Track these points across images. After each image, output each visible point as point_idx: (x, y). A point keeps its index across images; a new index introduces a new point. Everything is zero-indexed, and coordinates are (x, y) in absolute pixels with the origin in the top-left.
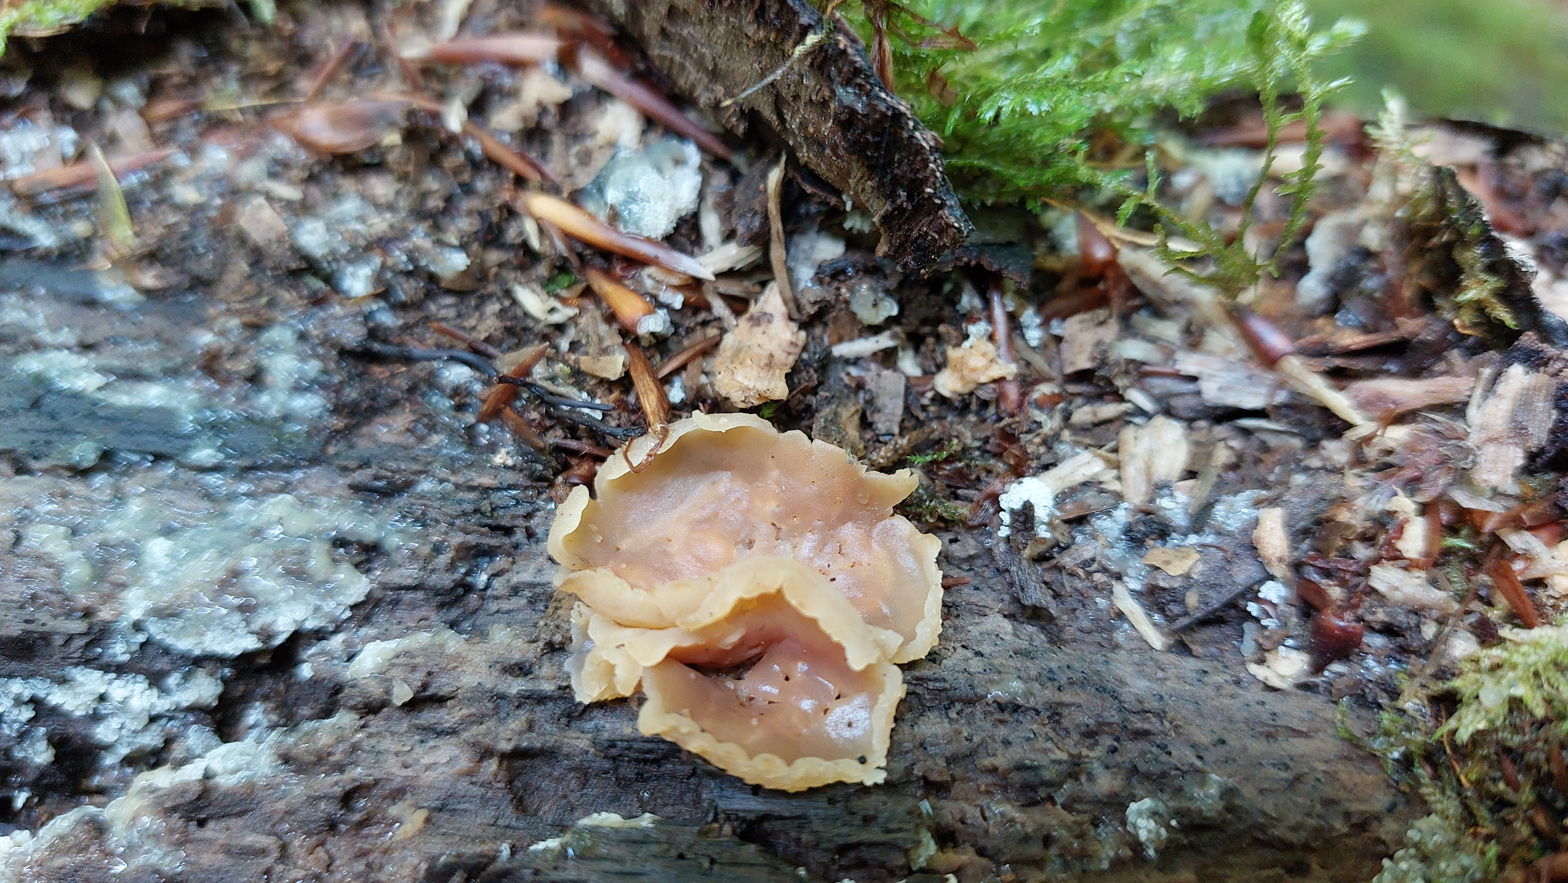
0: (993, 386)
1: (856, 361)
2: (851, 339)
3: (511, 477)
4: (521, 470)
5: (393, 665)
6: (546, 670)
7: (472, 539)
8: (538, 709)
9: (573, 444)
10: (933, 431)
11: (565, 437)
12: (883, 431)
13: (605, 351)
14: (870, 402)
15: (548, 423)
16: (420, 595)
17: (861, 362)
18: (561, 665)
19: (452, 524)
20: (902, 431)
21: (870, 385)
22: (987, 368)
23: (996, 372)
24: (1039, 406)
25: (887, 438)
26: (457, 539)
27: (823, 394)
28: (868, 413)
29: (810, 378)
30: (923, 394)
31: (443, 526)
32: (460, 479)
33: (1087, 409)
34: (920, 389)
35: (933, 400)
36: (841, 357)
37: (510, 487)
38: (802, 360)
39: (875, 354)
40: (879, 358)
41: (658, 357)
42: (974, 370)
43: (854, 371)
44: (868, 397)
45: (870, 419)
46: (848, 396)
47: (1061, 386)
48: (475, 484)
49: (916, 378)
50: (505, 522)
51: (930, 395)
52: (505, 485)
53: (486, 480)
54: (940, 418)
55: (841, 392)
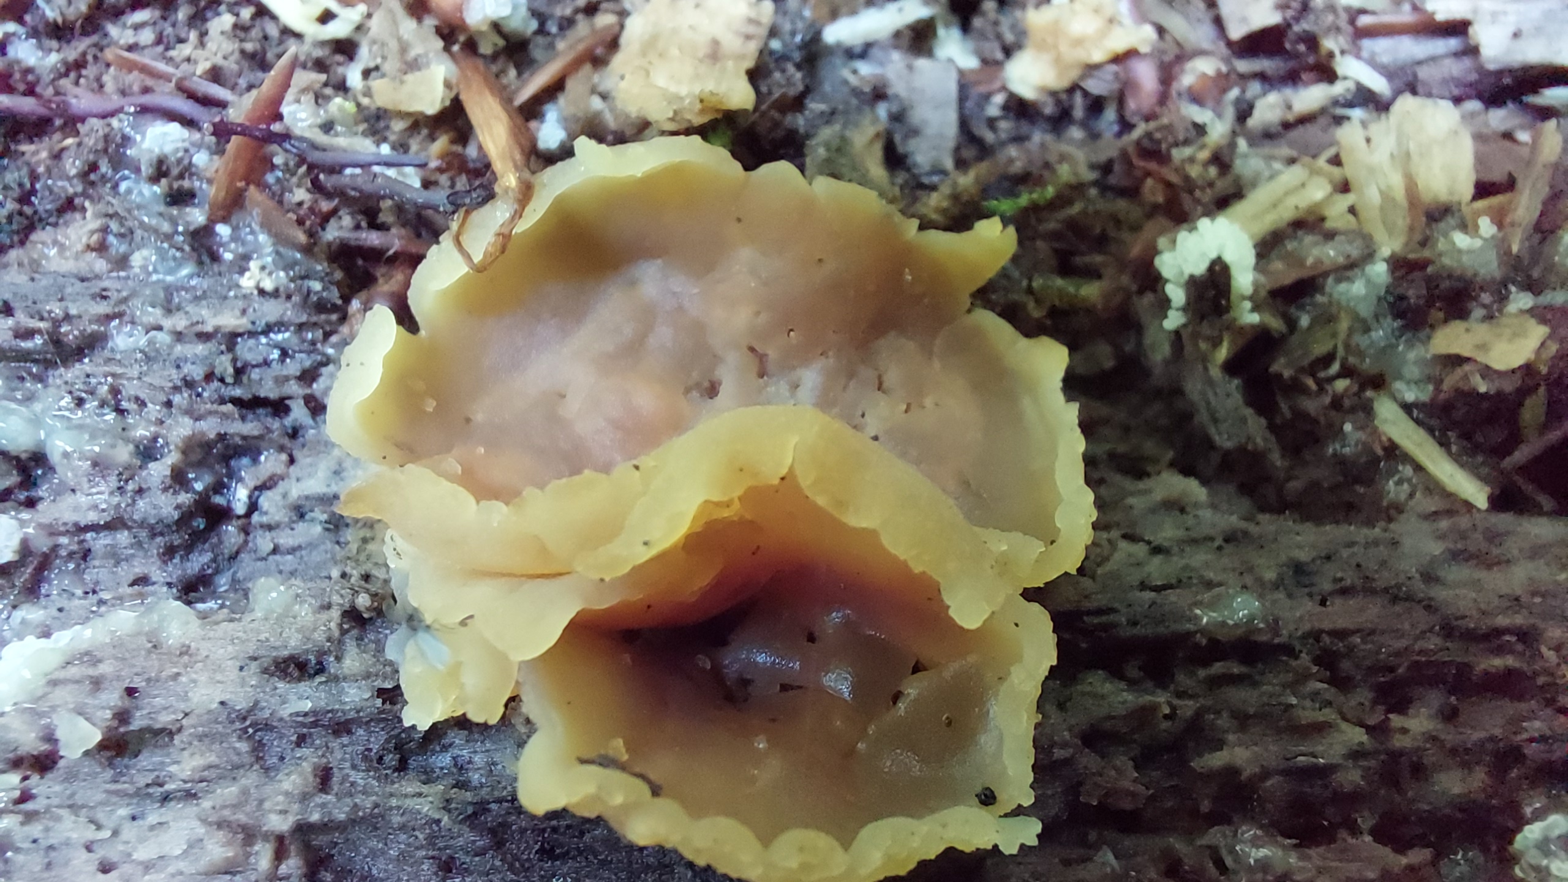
0: (1114, 68)
1: (864, 51)
2: (853, 12)
3: (272, 310)
4: (289, 297)
5: (54, 683)
6: (353, 661)
7: (210, 428)
8: (335, 744)
9: (373, 239)
10: (1011, 161)
11: (358, 227)
12: (927, 168)
13: (413, 66)
14: (898, 118)
15: (325, 206)
16: (123, 537)
17: (875, 52)
18: (380, 649)
19: (169, 404)
20: (961, 164)
21: (898, 87)
22: (1103, 34)
23: (1119, 42)
24: (1196, 98)
25: (935, 179)
26: (182, 429)
27: (815, 106)
28: (897, 138)
29: (789, 82)
30: (987, 97)
31: (154, 410)
32: (179, 322)
33: (1273, 98)
34: (982, 89)
35: (1006, 108)
36: (839, 45)
37: (268, 330)
38: (772, 53)
39: (897, 34)
40: (905, 41)
41: (512, 73)
42: (1078, 42)
43: (865, 69)
44: (895, 108)
45: (901, 149)
46: (859, 110)
47: (1227, 61)
48: (209, 328)
49: (972, 71)
50: (269, 390)
51: (999, 99)
52: (260, 325)
53: (229, 320)
54: (1019, 139)
55: (847, 103)
